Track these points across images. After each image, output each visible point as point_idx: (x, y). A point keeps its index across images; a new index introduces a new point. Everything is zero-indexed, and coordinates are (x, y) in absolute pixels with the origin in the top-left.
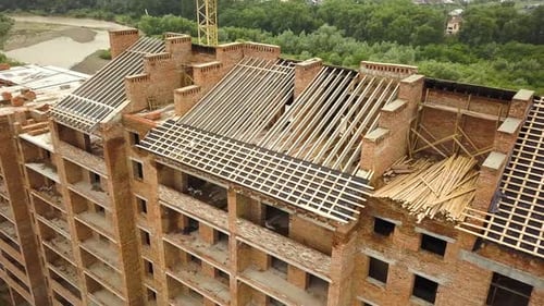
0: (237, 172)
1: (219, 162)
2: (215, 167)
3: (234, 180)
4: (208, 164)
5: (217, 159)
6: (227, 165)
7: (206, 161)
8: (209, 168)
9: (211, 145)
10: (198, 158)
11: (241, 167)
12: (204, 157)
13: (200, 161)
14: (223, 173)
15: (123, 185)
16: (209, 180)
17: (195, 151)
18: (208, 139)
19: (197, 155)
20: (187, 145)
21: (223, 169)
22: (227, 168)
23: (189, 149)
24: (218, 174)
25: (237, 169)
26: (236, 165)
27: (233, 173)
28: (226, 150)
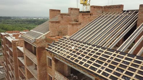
0: (103, 68)
1: (89, 60)
2: (86, 62)
3: (100, 74)
4: (81, 60)
5: (87, 57)
6: (94, 62)
7: (80, 58)
8: (81, 63)
9: (84, 49)
10: (75, 56)
11: (106, 64)
12: (79, 56)
13: (76, 58)
14: (91, 68)
15: (44, 69)
16: (81, 71)
17: (74, 52)
18: (83, 46)
19: (75, 54)
20: (70, 49)
21: (91, 65)
22: (95, 64)
23: (71, 50)
24: (88, 68)
25: (103, 65)
26: (102, 63)
27: (99, 68)
28: (94, 52)
